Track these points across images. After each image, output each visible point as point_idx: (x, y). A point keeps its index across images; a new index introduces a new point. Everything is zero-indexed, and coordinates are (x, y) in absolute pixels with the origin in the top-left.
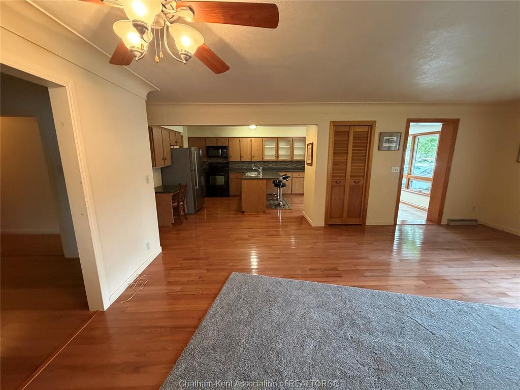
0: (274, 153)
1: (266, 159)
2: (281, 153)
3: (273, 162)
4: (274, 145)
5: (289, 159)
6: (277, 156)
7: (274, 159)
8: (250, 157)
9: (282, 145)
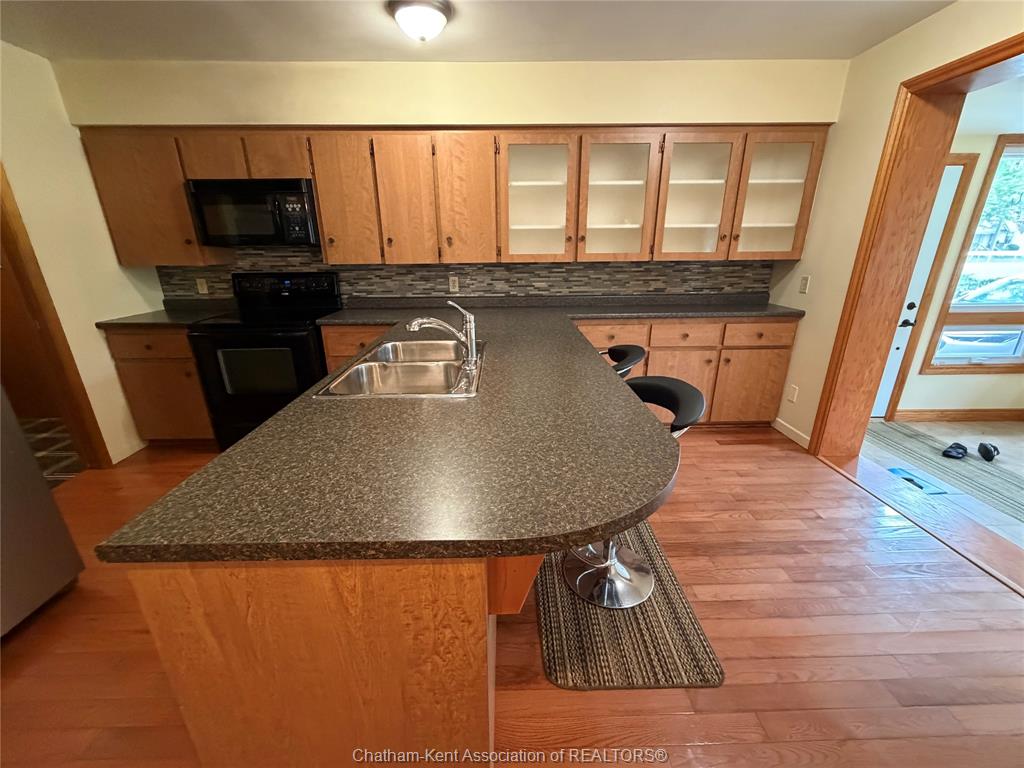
0: (558, 220)
1: (519, 250)
2: (597, 218)
3: (553, 266)
4: (560, 178)
5: (635, 251)
6: (576, 235)
7: (558, 250)
8: (430, 242)
9: (601, 176)
